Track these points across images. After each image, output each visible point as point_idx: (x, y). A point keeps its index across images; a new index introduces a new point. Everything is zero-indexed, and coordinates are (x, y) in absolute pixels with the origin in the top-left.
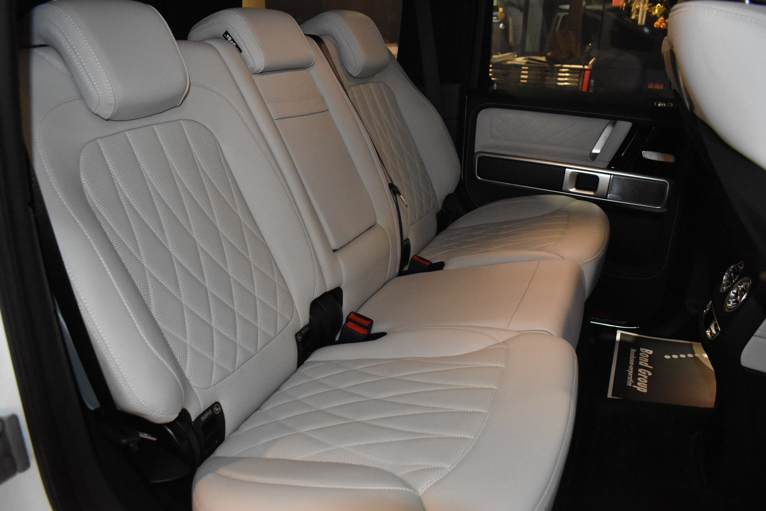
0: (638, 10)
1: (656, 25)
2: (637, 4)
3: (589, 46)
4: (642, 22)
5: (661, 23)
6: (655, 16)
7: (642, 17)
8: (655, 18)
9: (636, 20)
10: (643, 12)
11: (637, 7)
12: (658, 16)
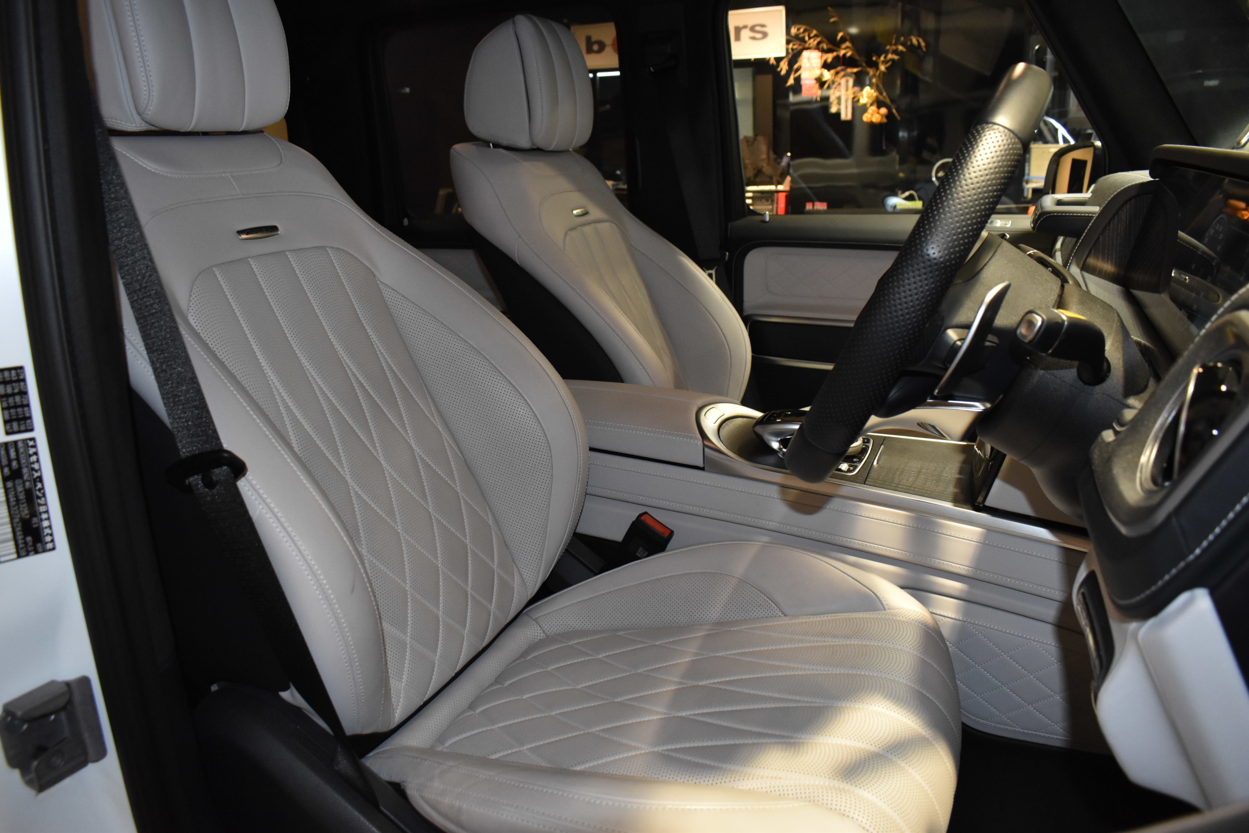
0: (839, 99)
1: (866, 117)
2: (837, 90)
3: (788, 156)
4: (846, 115)
5: (872, 115)
6: (865, 105)
7: (846, 107)
8: (864, 108)
9: (838, 114)
10: (846, 101)
11: (838, 94)
12: (868, 105)
